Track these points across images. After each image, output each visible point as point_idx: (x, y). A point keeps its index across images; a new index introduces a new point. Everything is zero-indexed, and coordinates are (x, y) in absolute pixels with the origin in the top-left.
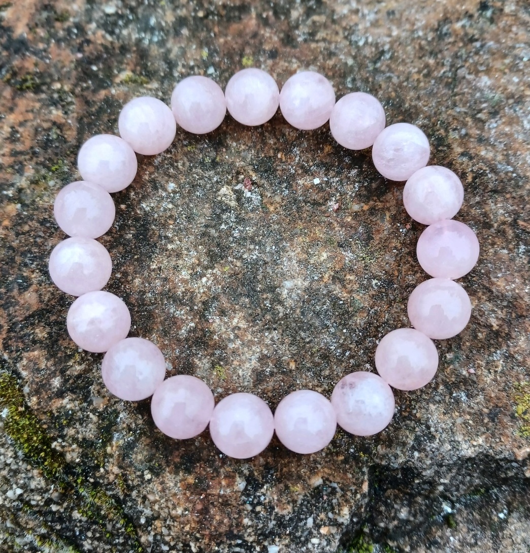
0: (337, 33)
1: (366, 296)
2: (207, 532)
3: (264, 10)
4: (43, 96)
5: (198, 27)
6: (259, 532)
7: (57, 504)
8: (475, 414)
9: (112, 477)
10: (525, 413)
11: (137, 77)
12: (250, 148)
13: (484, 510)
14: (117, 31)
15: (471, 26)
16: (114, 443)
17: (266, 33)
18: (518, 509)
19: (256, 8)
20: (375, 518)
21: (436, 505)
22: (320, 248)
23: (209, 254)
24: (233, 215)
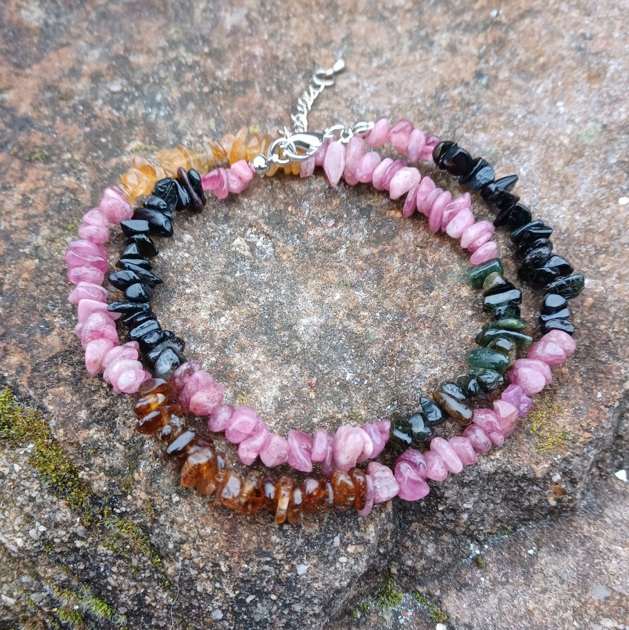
0: (339, 103)
1: (380, 329)
2: (237, 550)
4: (54, 165)
5: (204, 101)
6: (288, 549)
7: (82, 539)
9: (139, 503)
10: (539, 430)
11: (148, 146)
12: (261, 203)
13: (513, 549)
14: (124, 107)
15: (468, 92)
16: (141, 470)
17: (272, 104)
18: (546, 544)
19: (259, 83)
20: (402, 555)
21: (464, 547)
22: (333, 289)
23: (226, 297)
24: (248, 264)
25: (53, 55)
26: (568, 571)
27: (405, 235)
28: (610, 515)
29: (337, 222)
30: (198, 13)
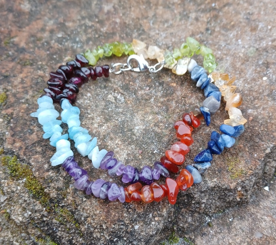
0: (151, 41)
1: (168, 130)
2: (110, 220)
3: (122, 34)
4: (34, 67)
5: (96, 41)
6: (130, 219)
7: (46, 217)
8: (213, 170)
9: (70, 201)
12: (119, 81)
13: (223, 219)
14: (63, 43)
16: (70, 188)
18: (237, 217)
19: (118, 33)
20: (178, 222)
21: (204, 218)
22: (148, 115)
23: (105, 118)
24: (114, 105)
25: (34, 23)
26: (245, 227)
27: (177, 93)
28: (262, 204)
29: (150, 88)
30: (93, 5)
